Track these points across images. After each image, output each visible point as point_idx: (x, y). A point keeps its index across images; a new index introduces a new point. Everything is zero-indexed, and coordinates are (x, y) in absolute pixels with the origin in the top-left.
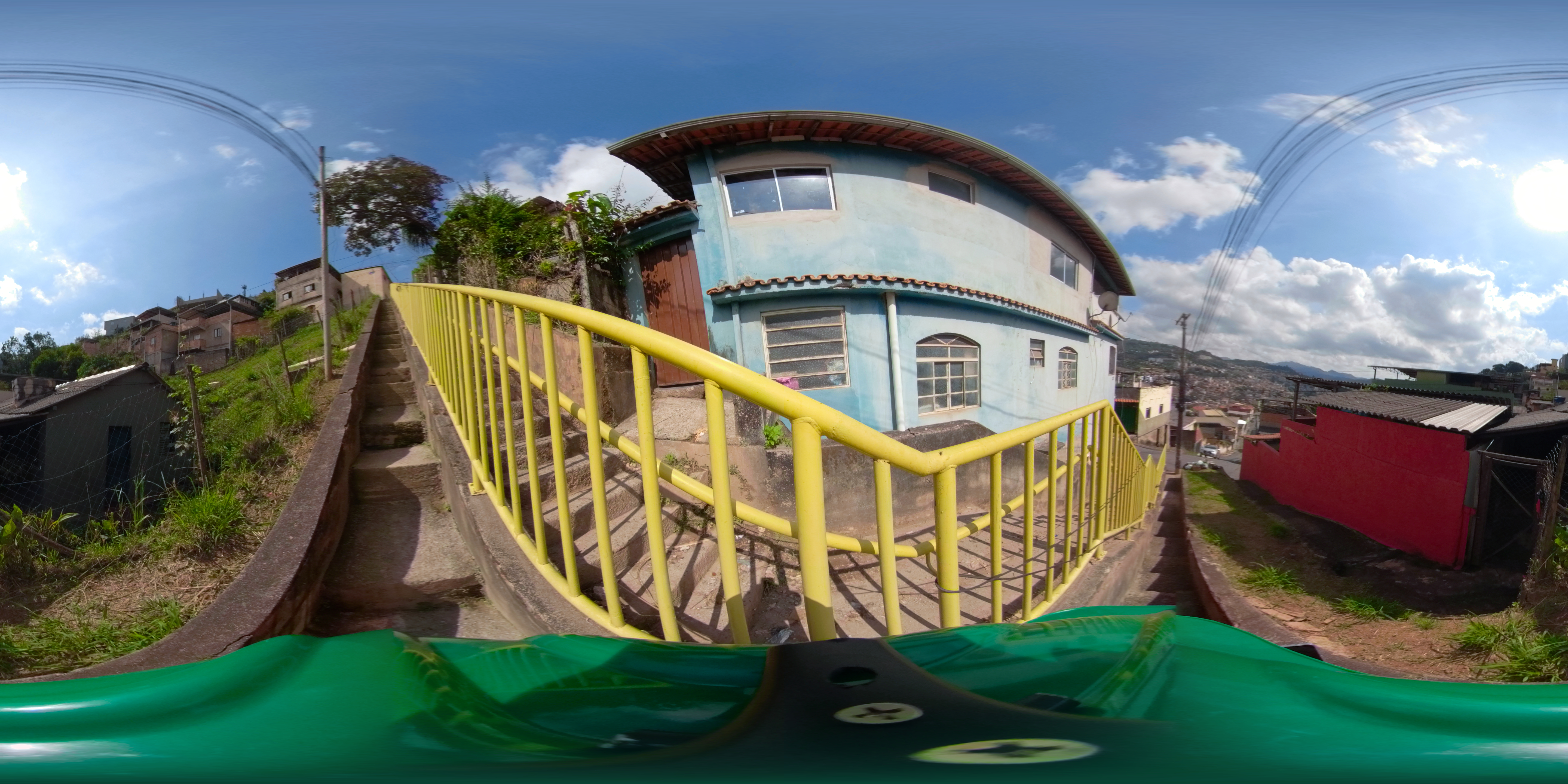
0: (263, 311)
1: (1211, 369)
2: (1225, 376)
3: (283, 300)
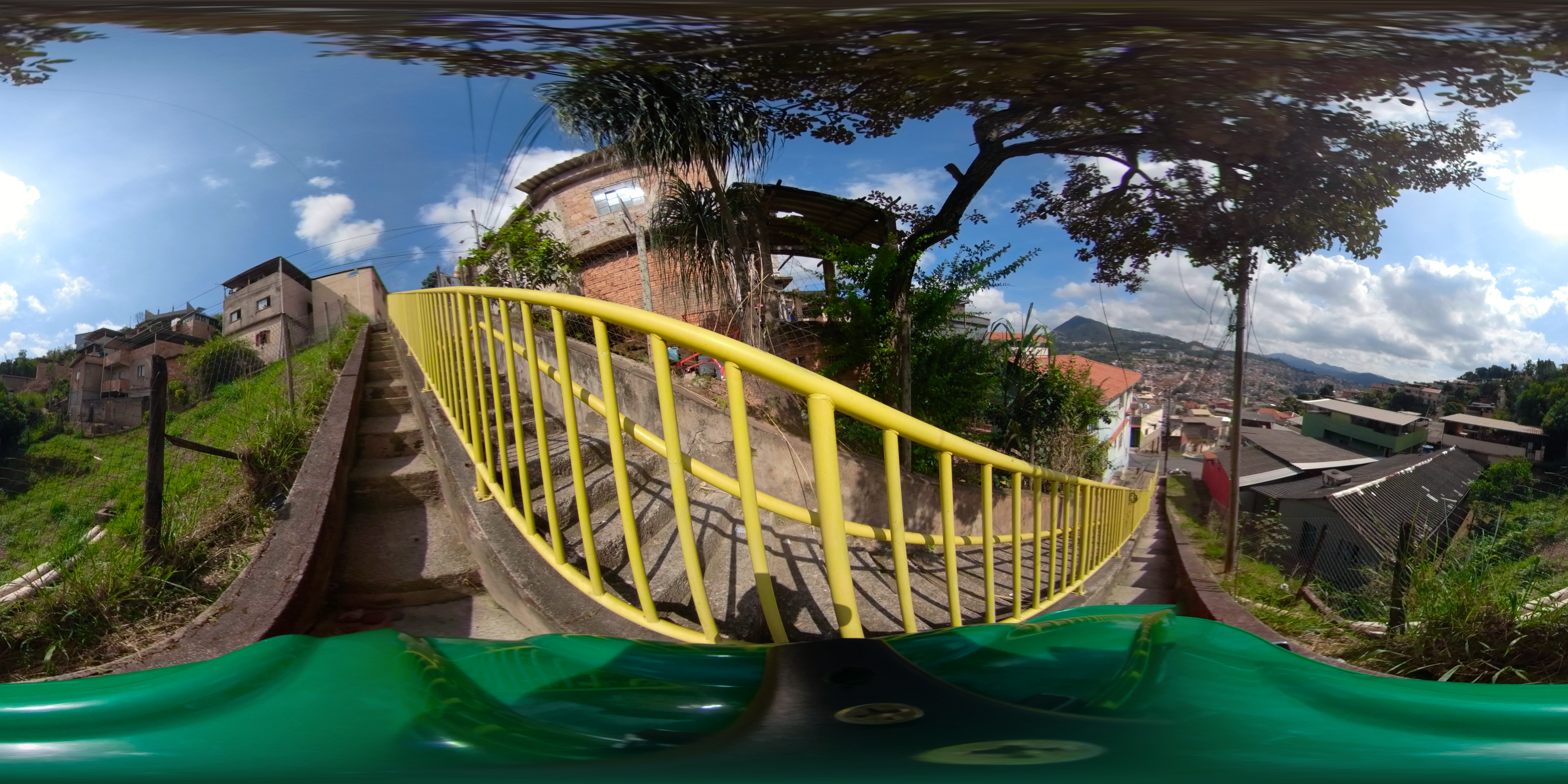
1: (1204, 360)
2: (1217, 367)
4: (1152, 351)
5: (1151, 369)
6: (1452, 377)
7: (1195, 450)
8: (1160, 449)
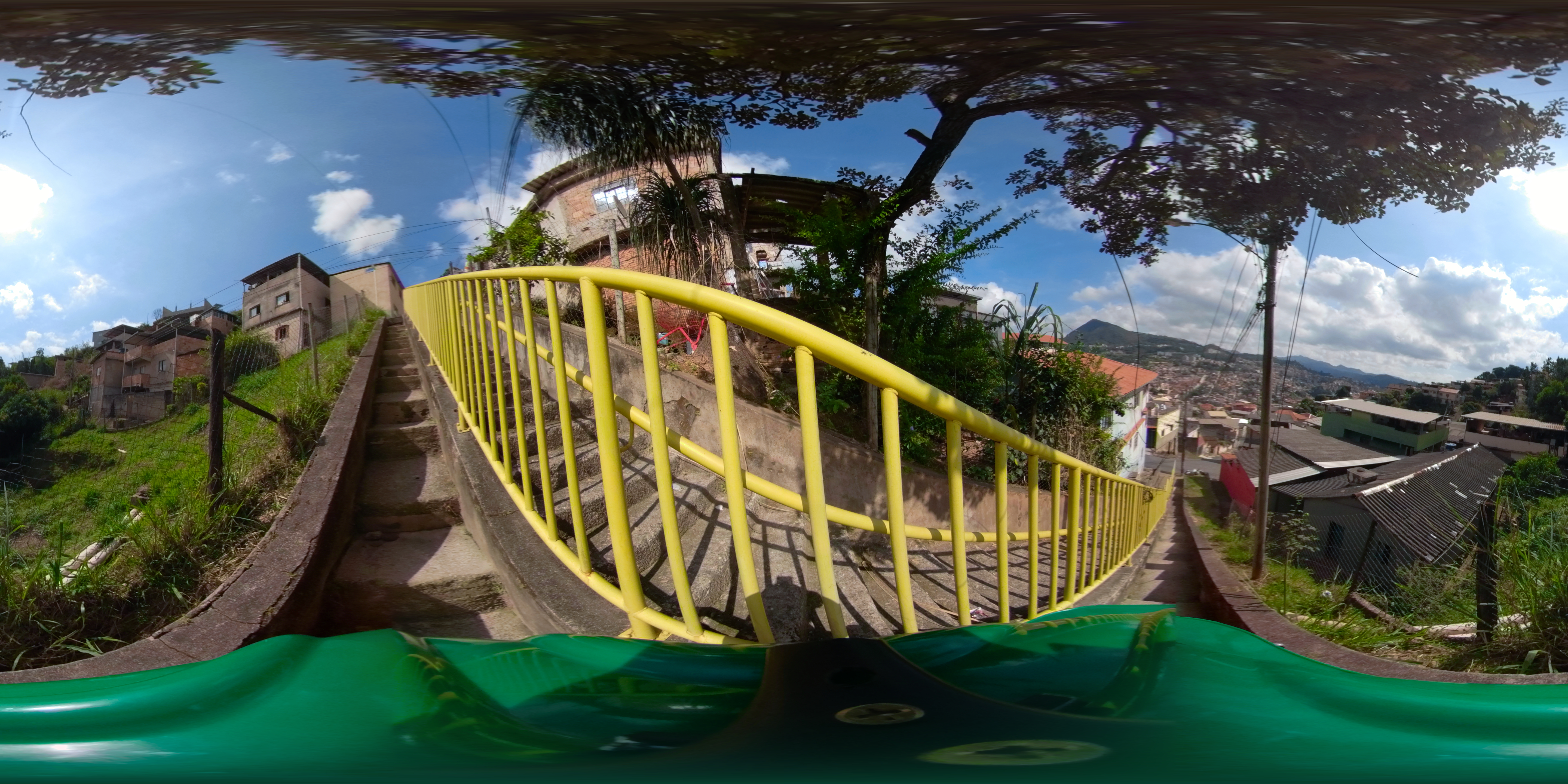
1: (1220, 363)
2: (1234, 370)
4: (1169, 354)
5: (1168, 372)
6: (1469, 377)
7: (1212, 452)
8: (1176, 451)
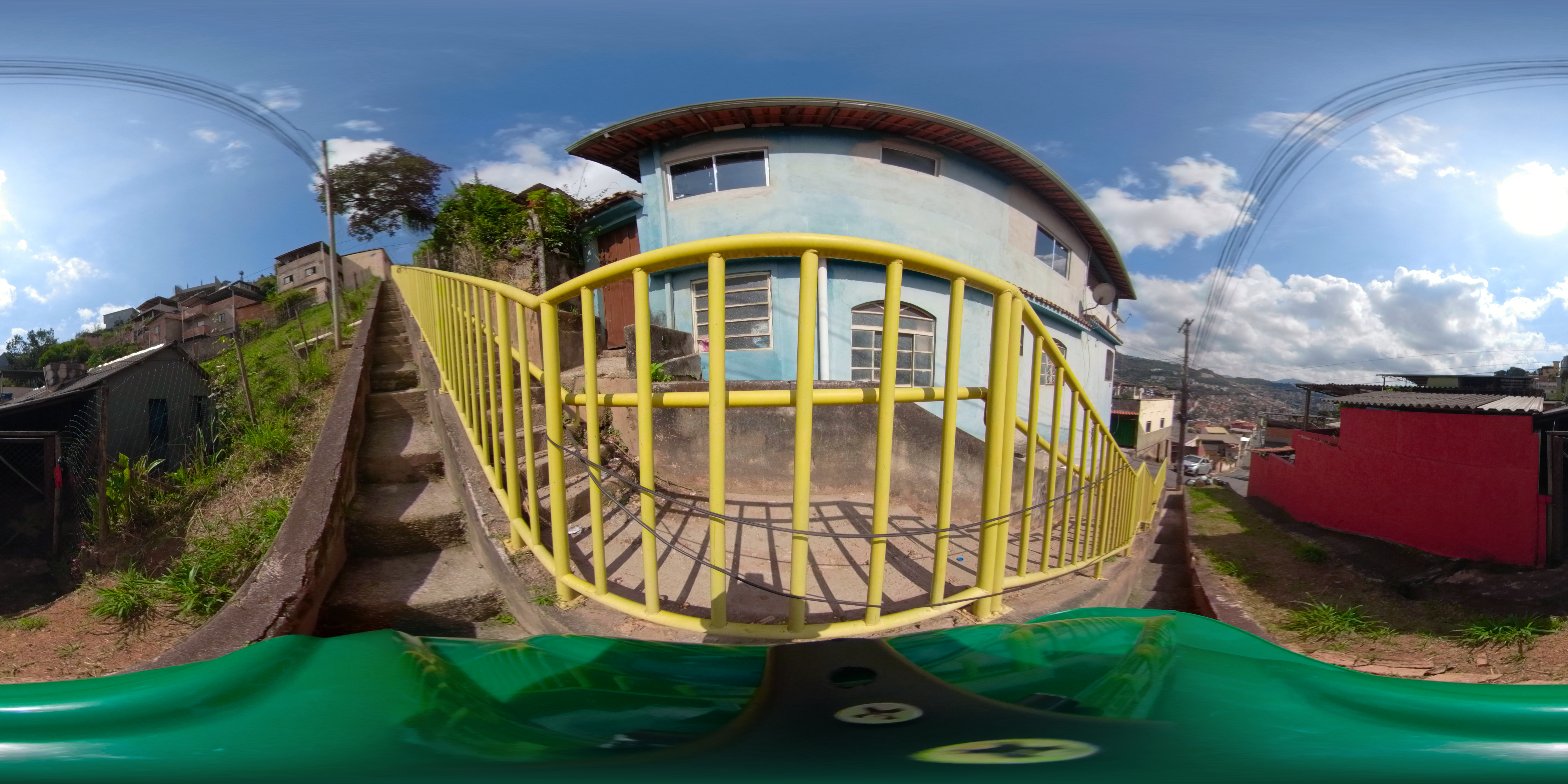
0: (265, 295)
1: (1213, 387)
2: (1227, 394)
3: (285, 284)
